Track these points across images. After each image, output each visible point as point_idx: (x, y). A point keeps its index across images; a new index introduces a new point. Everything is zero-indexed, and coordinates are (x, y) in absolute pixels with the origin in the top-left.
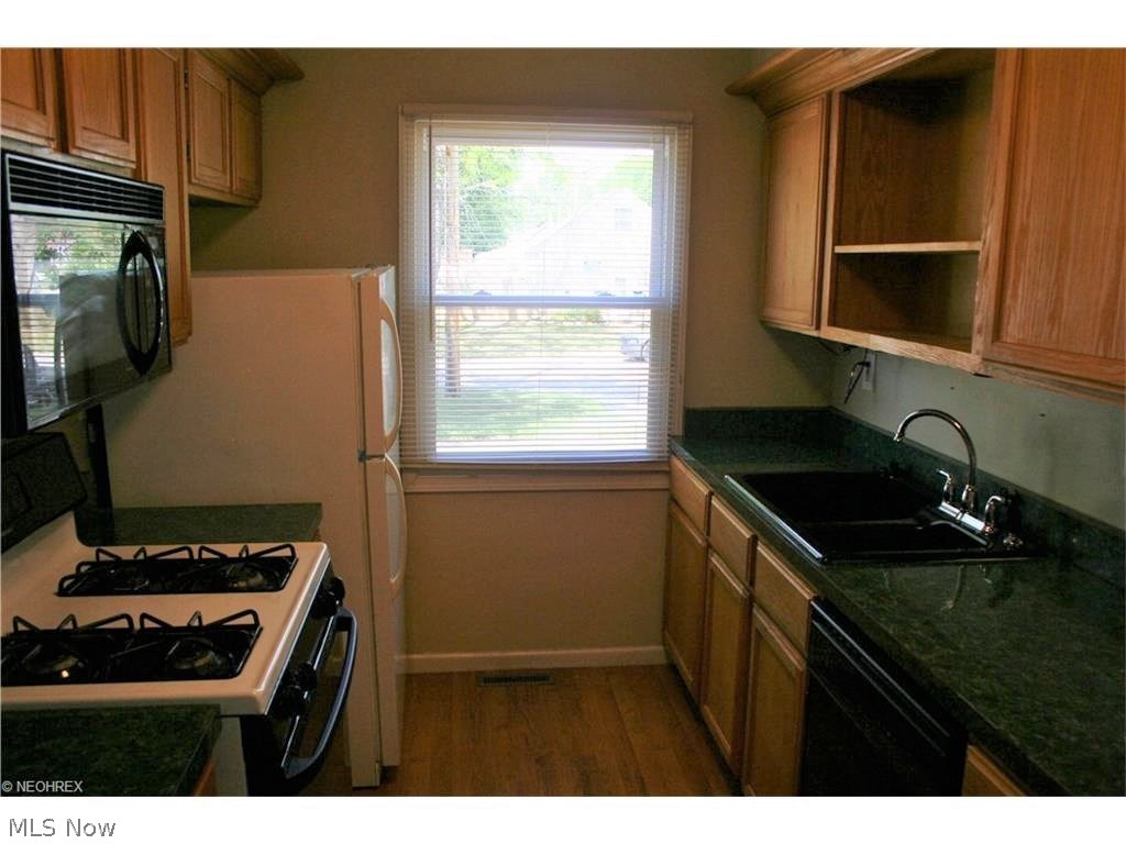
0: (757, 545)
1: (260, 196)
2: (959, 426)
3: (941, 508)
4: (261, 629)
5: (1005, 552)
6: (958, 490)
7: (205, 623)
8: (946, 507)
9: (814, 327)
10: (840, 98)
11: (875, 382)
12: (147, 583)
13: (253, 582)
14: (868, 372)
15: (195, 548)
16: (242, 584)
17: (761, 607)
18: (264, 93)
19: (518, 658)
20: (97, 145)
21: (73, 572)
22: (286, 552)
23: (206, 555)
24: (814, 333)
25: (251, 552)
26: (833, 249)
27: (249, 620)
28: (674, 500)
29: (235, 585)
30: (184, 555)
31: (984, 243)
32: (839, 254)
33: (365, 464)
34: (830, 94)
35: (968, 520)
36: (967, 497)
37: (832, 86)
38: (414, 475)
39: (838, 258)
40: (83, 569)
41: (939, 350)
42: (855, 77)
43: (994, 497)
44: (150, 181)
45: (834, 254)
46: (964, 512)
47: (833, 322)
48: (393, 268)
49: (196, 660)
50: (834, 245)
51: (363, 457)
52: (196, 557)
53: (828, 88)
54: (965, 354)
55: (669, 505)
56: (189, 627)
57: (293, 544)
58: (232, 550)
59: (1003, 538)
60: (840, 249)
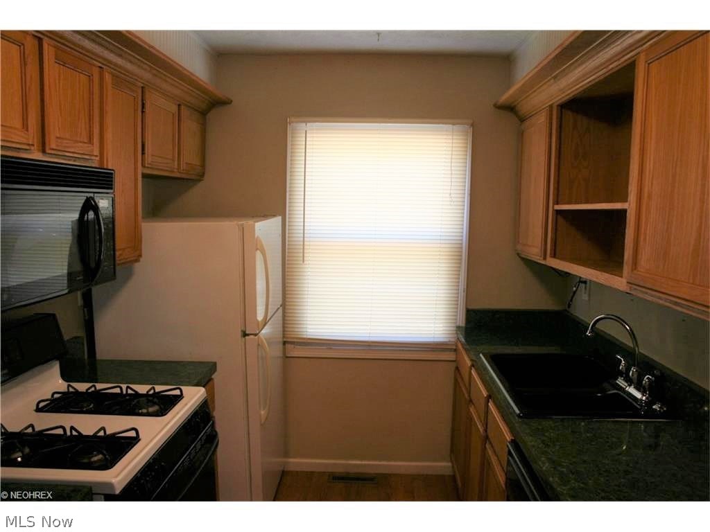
0: (488, 402)
1: (204, 173)
2: (628, 328)
3: (618, 382)
4: (140, 440)
5: (653, 414)
6: (628, 370)
7: (108, 433)
8: (621, 382)
9: (542, 258)
10: (557, 109)
11: (589, 295)
12: (91, 406)
13: (151, 410)
14: (586, 288)
15: (124, 386)
16: (144, 411)
17: (490, 443)
18: (207, 113)
19: (355, 465)
20: (68, 147)
21: (49, 397)
22: (177, 392)
23: (130, 392)
24: (543, 262)
25: (157, 391)
26: (553, 207)
27: (133, 434)
28: (457, 368)
29: (140, 411)
30: (117, 390)
31: (630, 205)
32: (557, 211)
33: (245, 339)
34: (551, 106)
35: (632, 390)
36: (633, 375)
37: (551, 103)
38: (292, 346)
39: (558, 212)
40: (56, 396)
41: (606, 275)
42: (563, 95)
43: (648, 376)
44: (110, 168)
45: (553, 209)
46: (630, 386)
47: (554, 255)
48: (280, 217)
49: (92, 457)
50: (554, 204)
51: (245, 335)
52: (124, 392)
53: (550, 103)
54: (620, 279)
55: (455, 372)
56: (95, 436)
57: (182, 387)
58: (142, 389)
59: (654, 404)
60: (557, 207)
